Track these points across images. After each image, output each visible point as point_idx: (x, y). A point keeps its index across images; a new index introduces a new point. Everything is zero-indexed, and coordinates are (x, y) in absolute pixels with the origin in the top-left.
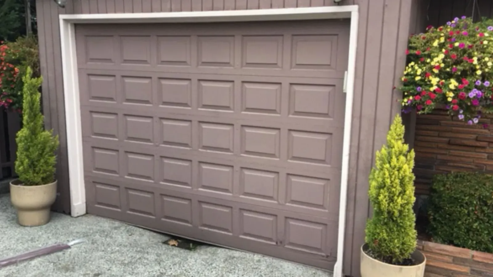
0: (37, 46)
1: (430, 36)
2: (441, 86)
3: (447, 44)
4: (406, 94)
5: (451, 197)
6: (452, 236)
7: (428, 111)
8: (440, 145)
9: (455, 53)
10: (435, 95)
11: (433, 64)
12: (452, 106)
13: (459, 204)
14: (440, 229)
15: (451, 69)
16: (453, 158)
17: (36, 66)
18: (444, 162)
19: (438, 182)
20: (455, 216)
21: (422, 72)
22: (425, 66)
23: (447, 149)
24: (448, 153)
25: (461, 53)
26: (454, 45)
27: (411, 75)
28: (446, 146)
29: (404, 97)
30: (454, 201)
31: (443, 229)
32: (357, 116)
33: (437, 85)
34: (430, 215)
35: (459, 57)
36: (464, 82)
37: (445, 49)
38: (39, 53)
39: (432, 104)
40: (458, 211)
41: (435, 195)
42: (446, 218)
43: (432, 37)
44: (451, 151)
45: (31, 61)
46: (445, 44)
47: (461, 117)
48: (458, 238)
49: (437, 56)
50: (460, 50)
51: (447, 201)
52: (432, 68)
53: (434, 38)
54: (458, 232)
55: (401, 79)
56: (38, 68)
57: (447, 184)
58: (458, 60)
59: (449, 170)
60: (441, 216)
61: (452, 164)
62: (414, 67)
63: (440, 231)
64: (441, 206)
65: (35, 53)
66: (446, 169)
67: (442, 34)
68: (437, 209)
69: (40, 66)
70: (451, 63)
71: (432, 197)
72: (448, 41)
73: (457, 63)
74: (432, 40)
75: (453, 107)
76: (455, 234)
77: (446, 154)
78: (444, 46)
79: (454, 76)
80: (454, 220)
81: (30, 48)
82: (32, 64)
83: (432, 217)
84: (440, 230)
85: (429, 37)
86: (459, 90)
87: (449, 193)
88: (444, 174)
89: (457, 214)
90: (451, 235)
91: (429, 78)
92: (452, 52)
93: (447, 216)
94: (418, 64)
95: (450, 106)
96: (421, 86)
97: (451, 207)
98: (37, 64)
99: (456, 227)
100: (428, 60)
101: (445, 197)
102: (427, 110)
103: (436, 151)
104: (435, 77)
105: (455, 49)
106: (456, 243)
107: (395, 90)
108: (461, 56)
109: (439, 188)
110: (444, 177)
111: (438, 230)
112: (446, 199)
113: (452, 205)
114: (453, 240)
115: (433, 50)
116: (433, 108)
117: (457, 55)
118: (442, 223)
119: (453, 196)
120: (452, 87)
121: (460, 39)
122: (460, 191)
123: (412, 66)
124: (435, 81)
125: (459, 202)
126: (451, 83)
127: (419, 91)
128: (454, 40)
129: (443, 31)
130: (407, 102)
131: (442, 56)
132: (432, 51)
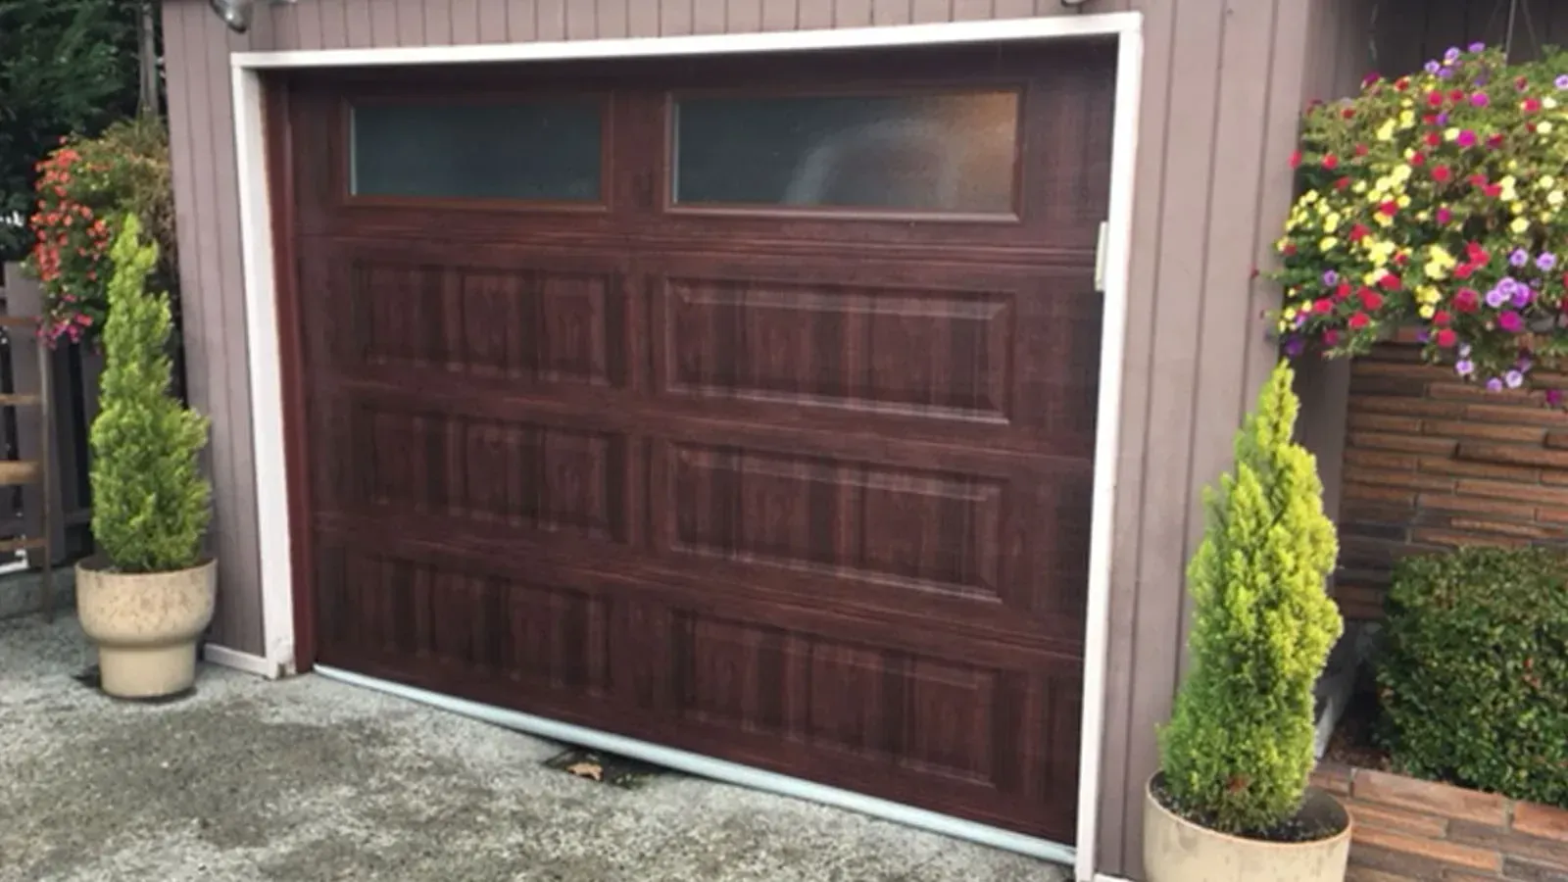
0: (166, 150)
1: (1370, 107)
2: (1400, 267)
3: (1423, 133)
4: (1292, 292)
5: (1447, 628)
6: (1452, 753)
7: (1358, 349)
8: (1430, 463)
9: (1445, 162)
10: (1380, 296)
11: (1373, 197)
12: (1434, 332)
13: (1475, 651)
14: (1415, 729)
15: (1434, 213)
16: (1470, 505)
17: (162, 213)
18: (1441, 519)
19: (1410, 581)
20: (1460, 689)
21: (1343, 223)
22: (1350, 203)
23: (1448, 474)
24: (1452, 486)
25: (1468, 163)
26: (1442, 137)
27: (1309, 233)
28: (1448, 465)
29: (1288, 302)
30: (1456, 640)
31: (1421, 731)
32: (1141, 367)
33: (1386, 265)
34: (1384, 686)
35: (1458, 174)
36: (1472, 255)
37: (1415, 149)
38: (171, 172)
39: (1373, 324)
40: (1469, 672)
41: (1399, 622)
42: (1432, 697)
43: (1377, 111)
44: (1466, 481)
45: (149, 198)
46: (1417, 133)
47: (1464, 368)
48: (1471, 759)
49: (1389, 173)
50: (1462, 151)
51: (1435, 639)
52: (1372, 209)
53: (1382, 114)
54: (1470, 739)
55: (1275, 246)
56: (169, 219)
57: (1438, 586)
58: (1458, 184)
59: (1454, 541)
60: (1416, 689)
61: (1466, 523)
62: (1316, 206)
63: (1413, 737)
64: (1415, 655)
65: (161, 170)
66: (1444, 539)
67: (1407, 103)
68: (1406, 665)
69: (174, 212)
70: (1432, 195)
71: (1387, 626)
72: (1425, 122)
73: (1453, 194)
74: (1377, 119)
75: (1438, 337)
76: (1460, 747)
77: (1447, 491)
78: (1414, 139)
79: (1444, 236)
80: (1458, 702)
81: (148, 155)
82: (152, 208)
83: (1388, 692)
84: (1413, 733)
85: (1366, 112)
86: (1458, 280)
87: (1441, 614)
88: (1431, 555)
89: (1466, 682)
90: (1448, 749)
91: (1360, 243)
92: (1435, 159)
93: (1437, 689)
94: (1330, 198)
95: (1429, 332)
96: (1336, 268)
97: (1448, 660)
98: (164, 208)
99: (1464, 725)
100: (1360, 186)
101: (1427, 627)
102: (1357, 344)
103: (1415, 482)
104: (1382, 239)
105: (1448, 149)
106: (1465, 777)
107: (1258, 280)
108: (1466, 172)
109: (1412, 598)
110: (1431, 564)
111: (1409, 733)
112: (1431, 635)
113: (1451, 653)
114: (1455, 765)
115: (1378, 153)
116: (1374, 338)
117: (1454, 169)
118: (1421, 713)
119: (1453, 626)
120: (1433, 270)
121: (1465, 118)
122: (1475, 606)
123: (1310, 205)
124: (1380, 251)
125: (1474, 644)
126: (1430, 260)
127: (1329, 284)
128: (1445, 120)
129: (1409, 91)
130: (1295, 320)
131: (1403, 172)
132: (1373, 156)
